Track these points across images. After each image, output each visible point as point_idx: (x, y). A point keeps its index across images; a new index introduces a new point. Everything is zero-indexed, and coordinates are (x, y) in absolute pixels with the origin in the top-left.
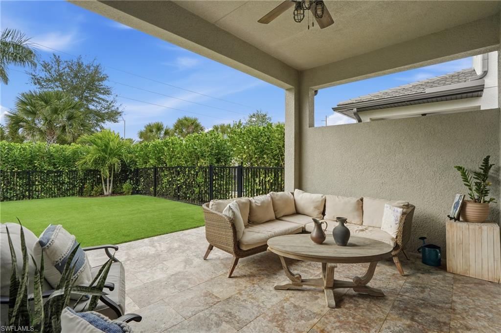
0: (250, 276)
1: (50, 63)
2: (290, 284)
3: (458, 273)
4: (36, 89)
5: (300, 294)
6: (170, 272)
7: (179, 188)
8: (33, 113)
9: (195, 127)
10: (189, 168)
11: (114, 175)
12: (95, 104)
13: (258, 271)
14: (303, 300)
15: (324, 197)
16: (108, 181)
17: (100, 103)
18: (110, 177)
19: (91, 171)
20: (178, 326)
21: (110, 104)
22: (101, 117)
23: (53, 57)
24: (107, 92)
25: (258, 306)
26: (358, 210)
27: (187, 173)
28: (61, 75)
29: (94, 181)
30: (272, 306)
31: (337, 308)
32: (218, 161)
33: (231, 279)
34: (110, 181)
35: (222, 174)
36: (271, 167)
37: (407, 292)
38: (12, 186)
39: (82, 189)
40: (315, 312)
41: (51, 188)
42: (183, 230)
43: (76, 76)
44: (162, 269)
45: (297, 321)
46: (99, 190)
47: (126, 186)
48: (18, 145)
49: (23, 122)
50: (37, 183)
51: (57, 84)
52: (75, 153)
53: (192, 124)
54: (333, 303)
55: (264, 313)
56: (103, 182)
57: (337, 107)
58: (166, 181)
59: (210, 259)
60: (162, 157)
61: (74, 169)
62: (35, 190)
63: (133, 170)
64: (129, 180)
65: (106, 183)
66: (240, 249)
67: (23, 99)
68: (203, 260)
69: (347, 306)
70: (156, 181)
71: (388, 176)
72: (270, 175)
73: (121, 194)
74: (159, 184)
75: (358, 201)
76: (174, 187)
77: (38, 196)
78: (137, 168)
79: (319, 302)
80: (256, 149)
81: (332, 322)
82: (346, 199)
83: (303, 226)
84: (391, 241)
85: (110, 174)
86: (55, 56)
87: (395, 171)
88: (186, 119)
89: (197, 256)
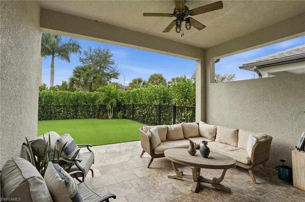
0: (159, 169)
1: (87, 51)
2: (176, 176)
3: (302, 188)
4: (81, 65)
5: (180, 182)
6: (121, 161)
7: (144, 117)
8: (79, 77)
9: (161, 80)
10: (149, 105)
11: (114, 108)
12: (107, 70)
13: (165, 166)
14: (180, 185)
15: (215, 127)
16: (110, 111)
17: (109, 69)
18: (112, 109)
19: (103, 105)
20: (113, 185)
21: (114, 69)
22: (110, 76)
23: (88, 48)
24: (113, 63)
25: (154, 184)
26: (234, 137)
27: (148, 108)
28: (91, 56)
29: (104, 111)
30: (161, 185)
31: (196, 193)
32: (164, 102)
33: (148, 169)
34: (112, 111)
35: (167, 109)
36: (191, 106)
37: (250, 193)
38: (69, 112)
39: (99, 114)
40: (182, 192)
41: (85, 114)
42: (138, 141)
43: (98, 56)
44: (118, 159)
45: (170, 195)
46: (106, 116)
47: (120, 114)
48: (72, 93)
49: (75, 81)
50: (79, 111)
51: (90, 61)
52: (96, 96)
53: (159, 78)
54: (194, 190)
55: (155, 188)
56: (108, 112)
57: (242, 66)
58: (138, 112)
59: (144, 157)
60: (136, 99)
61: (95, 104)
62: (78, 115)
63: (123, 105)
64: (121, 111)
65: (109, 112)
66: (154, 153)
67: (75, 70)
68: (140, 157)
69: (203, 193)
70: (133, 112)
71: (259, 116)
72: (190, 111)
73: (117, 118)
74: (135, 114)
75: (235, 131)
76: (142, 116)
77: (79, 118)
78: (125, 104)
79: (188, 188)
80: (182, 96)
81: (188, 199)
82: (228, 129)
83: (199, 144)
84: (246, 159)
85: (112, 107)
86: (89, 47)
87: (263, 113)
88: (155, 75)
89: (138, 155)
